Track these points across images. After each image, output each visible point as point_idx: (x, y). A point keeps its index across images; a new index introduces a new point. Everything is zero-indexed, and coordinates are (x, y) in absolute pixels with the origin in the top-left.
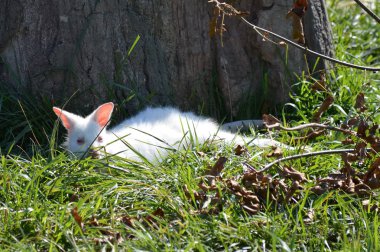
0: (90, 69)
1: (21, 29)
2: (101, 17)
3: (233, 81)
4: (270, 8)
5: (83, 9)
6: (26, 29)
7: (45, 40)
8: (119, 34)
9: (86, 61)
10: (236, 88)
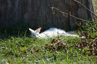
0: (40, 20)
1: (27, 11)
2: (43, 9)
3: (72, 23)
4: (81, 8)
5: (39, 8)
6: (28, 11)
7: (32, 14)
8: (47, 13)
9: (40, 18)
10: (73, 24)
